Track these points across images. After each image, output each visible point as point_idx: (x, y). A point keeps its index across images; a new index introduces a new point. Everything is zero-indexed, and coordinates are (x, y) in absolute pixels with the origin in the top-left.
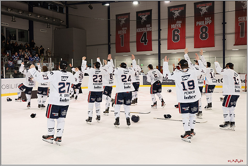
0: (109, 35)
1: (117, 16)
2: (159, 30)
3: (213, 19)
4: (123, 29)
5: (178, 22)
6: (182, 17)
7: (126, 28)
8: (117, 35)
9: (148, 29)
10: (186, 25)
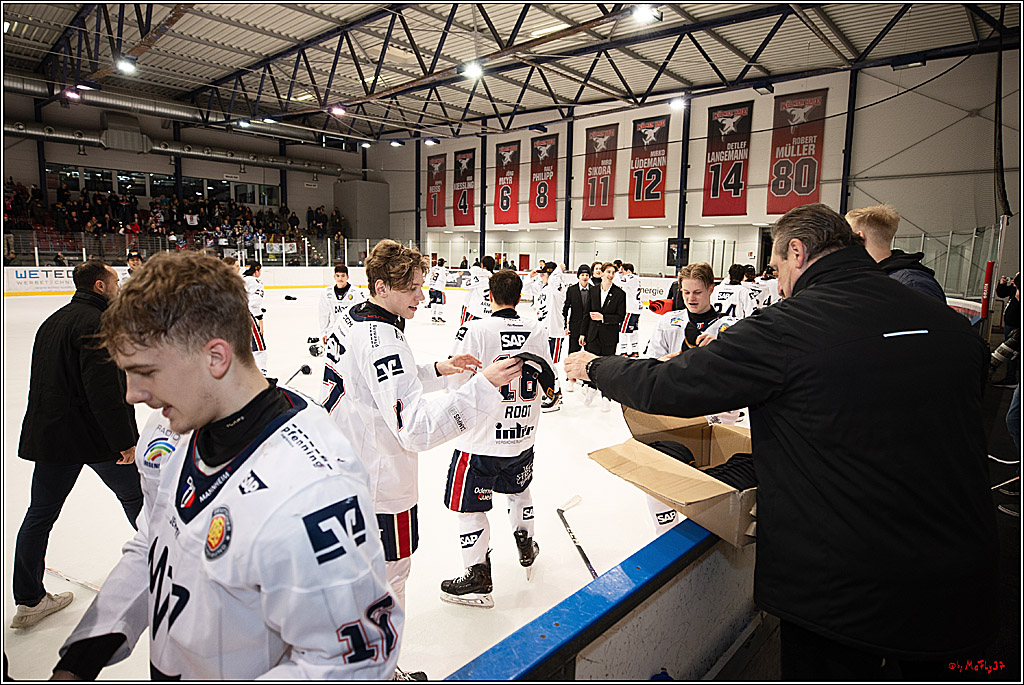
0: (418, 194)
1: (429, 158)
2: (484, 187)
3: (555, 171)
4: (436, 183)
5: (508, 173)
6: (515, 165)
7: (440, 182)
8: (429, 194)
9: (470, 186)
10: (520, 178)
